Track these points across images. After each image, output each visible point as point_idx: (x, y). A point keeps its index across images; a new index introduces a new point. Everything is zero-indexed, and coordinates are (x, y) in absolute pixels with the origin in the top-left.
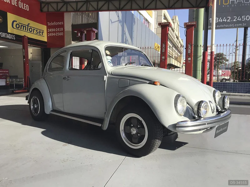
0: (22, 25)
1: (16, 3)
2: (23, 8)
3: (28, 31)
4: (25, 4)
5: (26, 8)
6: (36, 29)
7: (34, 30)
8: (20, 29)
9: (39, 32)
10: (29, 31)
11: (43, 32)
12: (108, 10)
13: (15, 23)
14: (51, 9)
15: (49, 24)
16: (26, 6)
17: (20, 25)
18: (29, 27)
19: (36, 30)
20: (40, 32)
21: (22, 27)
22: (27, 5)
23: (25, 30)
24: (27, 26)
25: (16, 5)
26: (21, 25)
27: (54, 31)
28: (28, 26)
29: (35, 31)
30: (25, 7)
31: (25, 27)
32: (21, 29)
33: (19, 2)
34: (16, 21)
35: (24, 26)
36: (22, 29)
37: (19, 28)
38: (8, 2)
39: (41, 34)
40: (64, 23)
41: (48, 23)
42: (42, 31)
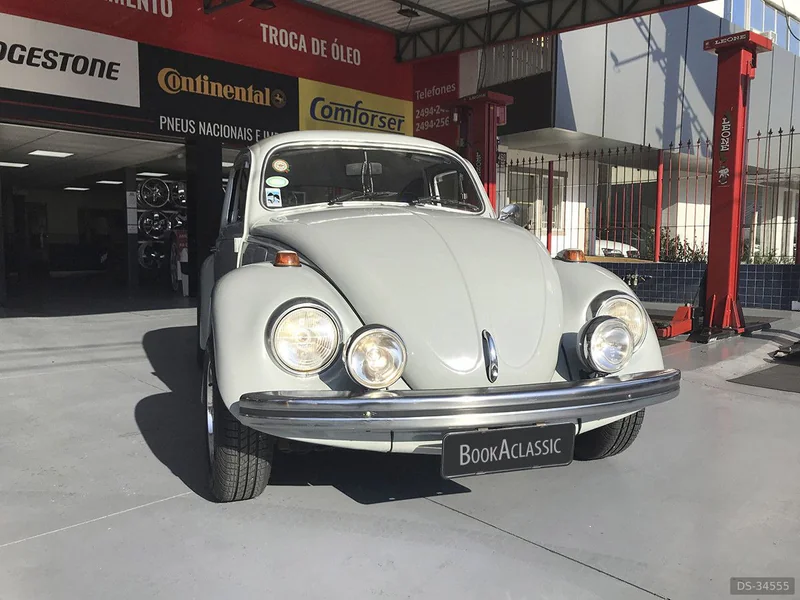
0: (340, 107)
1: (323, 49)
2: (342, 60)
3: (354, 121)
4: (349, 49)
5: (352, 59)
6: (380, 115)
7: (373, 117)
8: (332, 118)
9: (389, 123)
10: (358, 123)
11: (400, 121)
12: (585, 23)
13: (319, 105)
14: (423, 51)
15: (420, 95)
16: (351, 52)
17: (334, 107)
18: (359, 112)
19: (381, 119)
20: (392, 121)
21: (340, 112)
22: (355, 50)
23: (349, 121)
24: (352, 111)
25: (323, 55)
26: (337, 109)
27: (432, 113)
28: (356, 108)
29: (377, 120)
30: (349, 55)
31: (346, 114)
32: (336, 118)
33: (334, 45)
34: (323, 99)
35: (345, 108)
36: (339, 120)
37: (330, 116)
38: (300, 49)
39: (396, 127)
40: (457, 86)
41: (418, 92)
42: (397, 119)
